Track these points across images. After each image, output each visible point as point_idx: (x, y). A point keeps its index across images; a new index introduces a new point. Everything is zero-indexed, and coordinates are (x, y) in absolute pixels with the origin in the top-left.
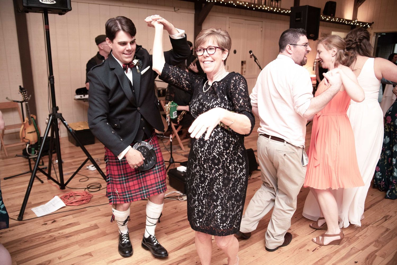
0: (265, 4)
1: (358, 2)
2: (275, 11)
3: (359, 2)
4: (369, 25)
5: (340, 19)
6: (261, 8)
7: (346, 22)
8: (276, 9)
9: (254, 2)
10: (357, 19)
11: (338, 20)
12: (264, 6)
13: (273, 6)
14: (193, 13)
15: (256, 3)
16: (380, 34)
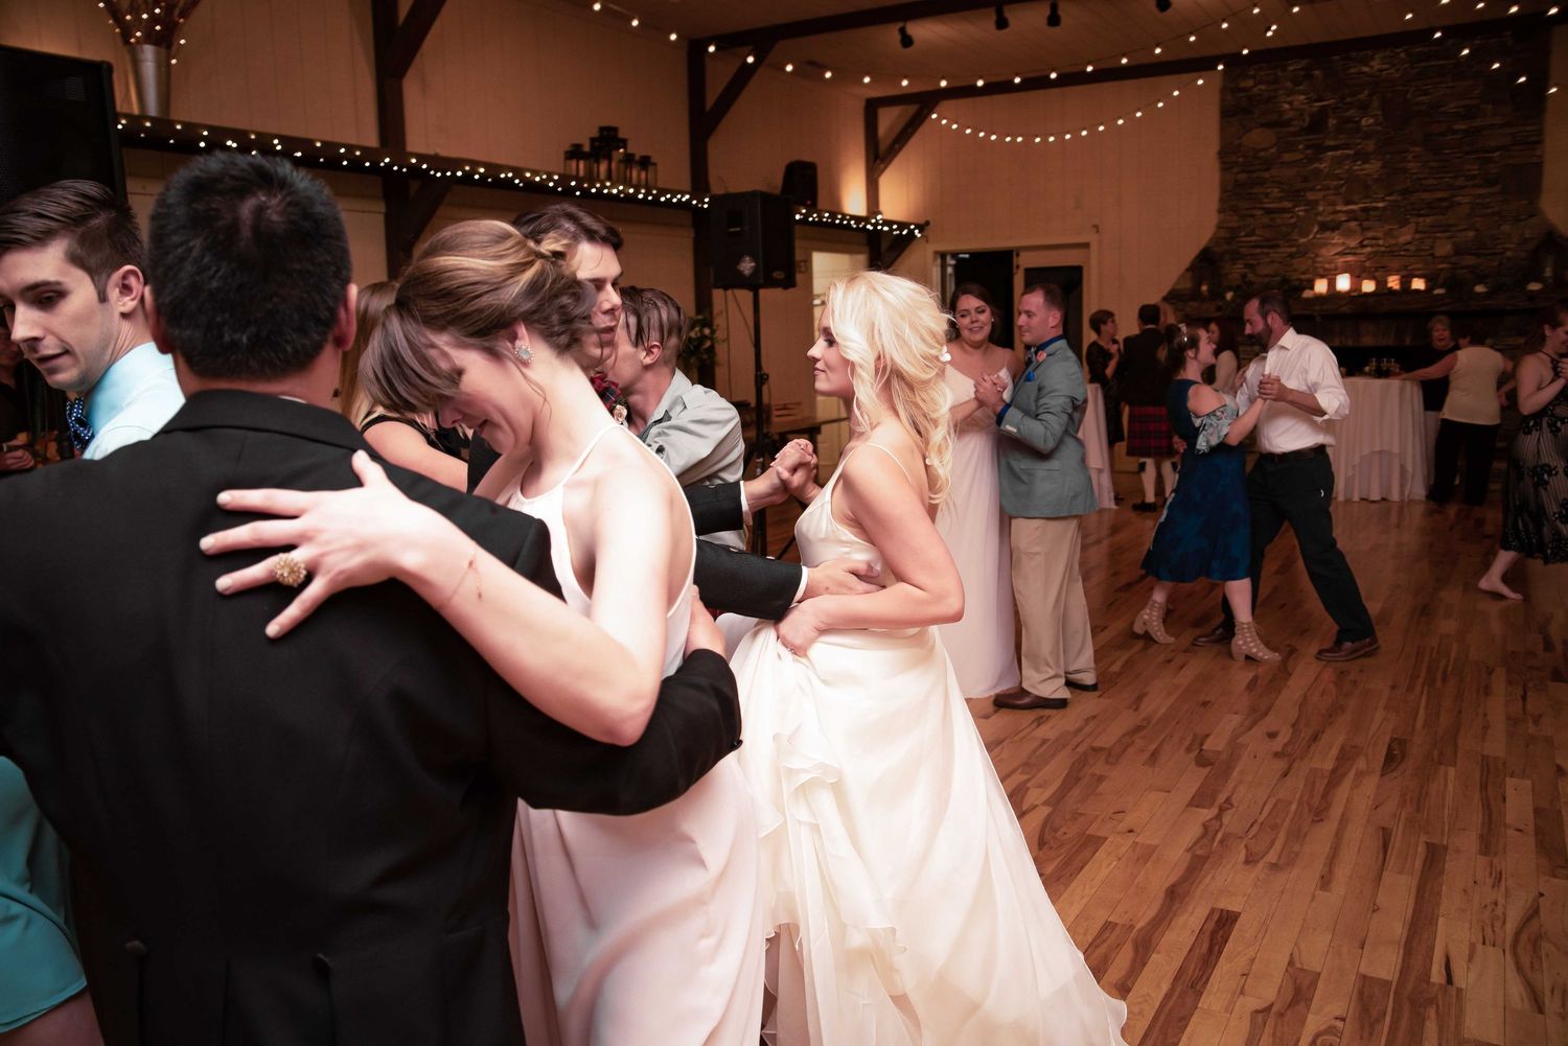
0: (609, 178)
1: (875, 161)
2: (641, 196)
3: (878, 161)
4: (916, 231)
5: (833, 215)
6: (599, 191)
7: (852, 222)
8: (643, 191)
9: (574, 173)
10: (880, 213)
11: (828, 218)
12: (608, 184)
13: (635, 181)
14: (380, 213)
15: (581, 173)
16: (954, 255)
